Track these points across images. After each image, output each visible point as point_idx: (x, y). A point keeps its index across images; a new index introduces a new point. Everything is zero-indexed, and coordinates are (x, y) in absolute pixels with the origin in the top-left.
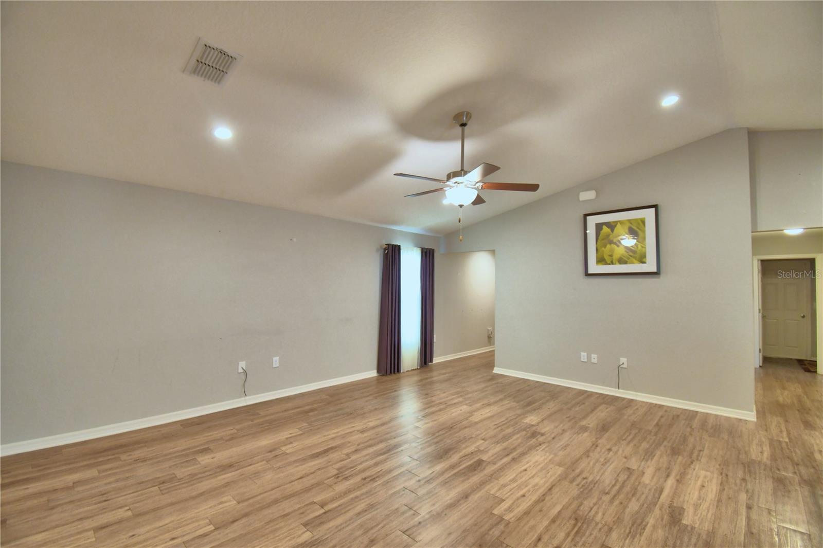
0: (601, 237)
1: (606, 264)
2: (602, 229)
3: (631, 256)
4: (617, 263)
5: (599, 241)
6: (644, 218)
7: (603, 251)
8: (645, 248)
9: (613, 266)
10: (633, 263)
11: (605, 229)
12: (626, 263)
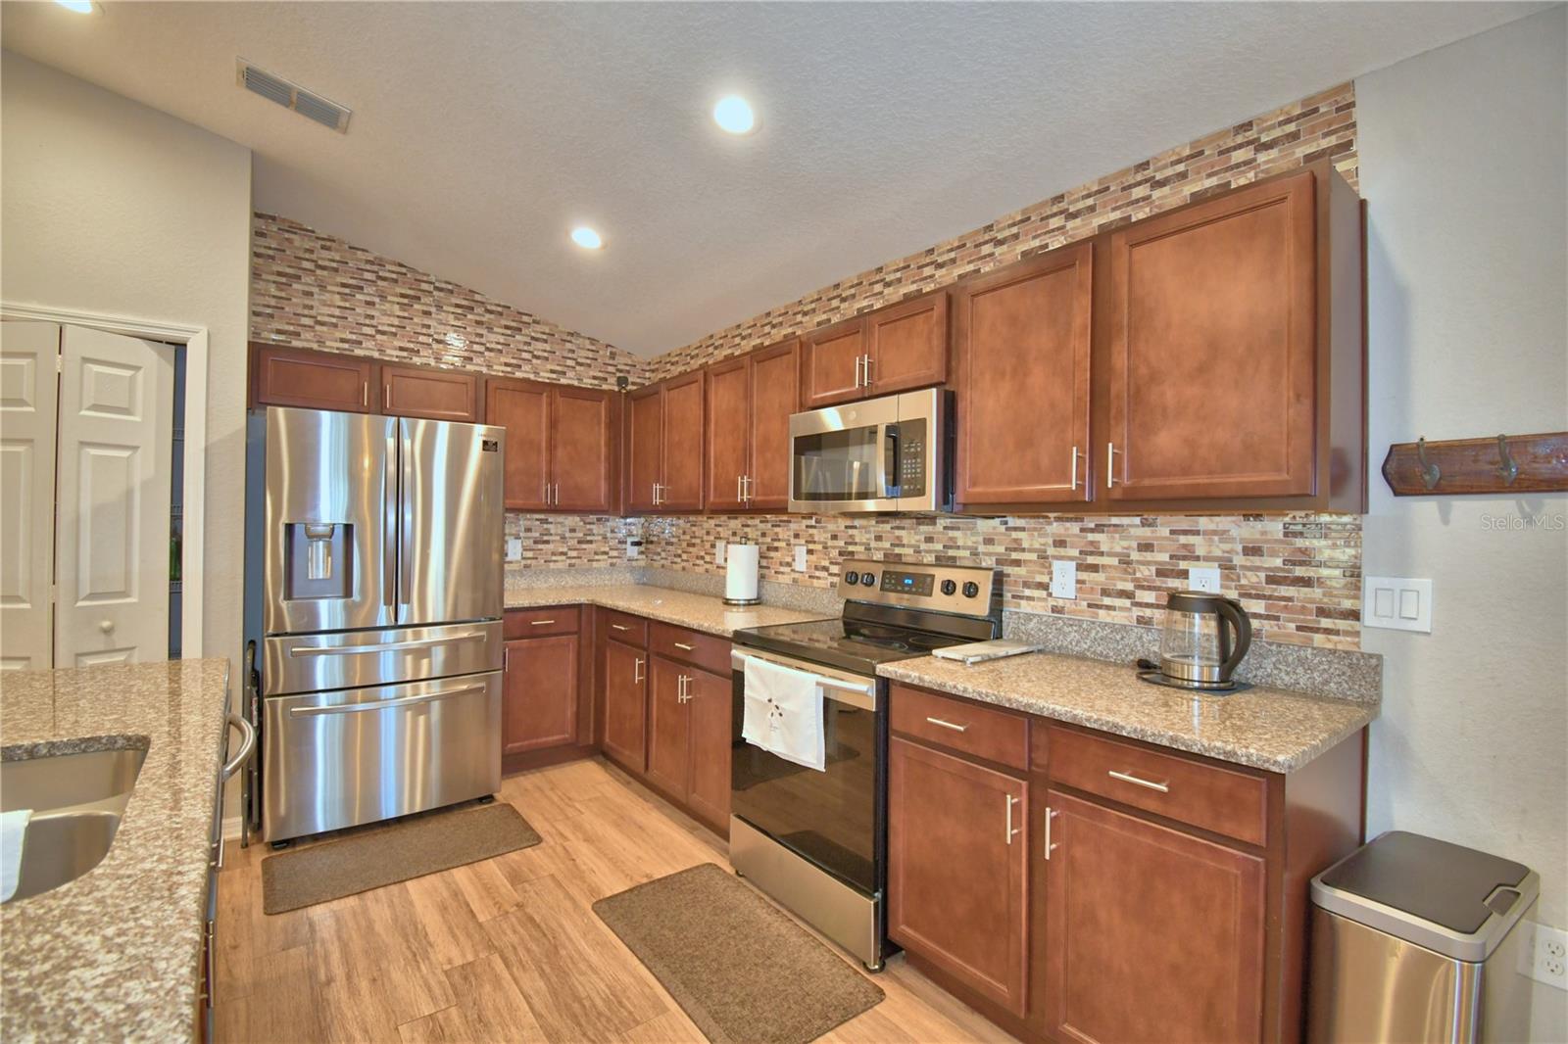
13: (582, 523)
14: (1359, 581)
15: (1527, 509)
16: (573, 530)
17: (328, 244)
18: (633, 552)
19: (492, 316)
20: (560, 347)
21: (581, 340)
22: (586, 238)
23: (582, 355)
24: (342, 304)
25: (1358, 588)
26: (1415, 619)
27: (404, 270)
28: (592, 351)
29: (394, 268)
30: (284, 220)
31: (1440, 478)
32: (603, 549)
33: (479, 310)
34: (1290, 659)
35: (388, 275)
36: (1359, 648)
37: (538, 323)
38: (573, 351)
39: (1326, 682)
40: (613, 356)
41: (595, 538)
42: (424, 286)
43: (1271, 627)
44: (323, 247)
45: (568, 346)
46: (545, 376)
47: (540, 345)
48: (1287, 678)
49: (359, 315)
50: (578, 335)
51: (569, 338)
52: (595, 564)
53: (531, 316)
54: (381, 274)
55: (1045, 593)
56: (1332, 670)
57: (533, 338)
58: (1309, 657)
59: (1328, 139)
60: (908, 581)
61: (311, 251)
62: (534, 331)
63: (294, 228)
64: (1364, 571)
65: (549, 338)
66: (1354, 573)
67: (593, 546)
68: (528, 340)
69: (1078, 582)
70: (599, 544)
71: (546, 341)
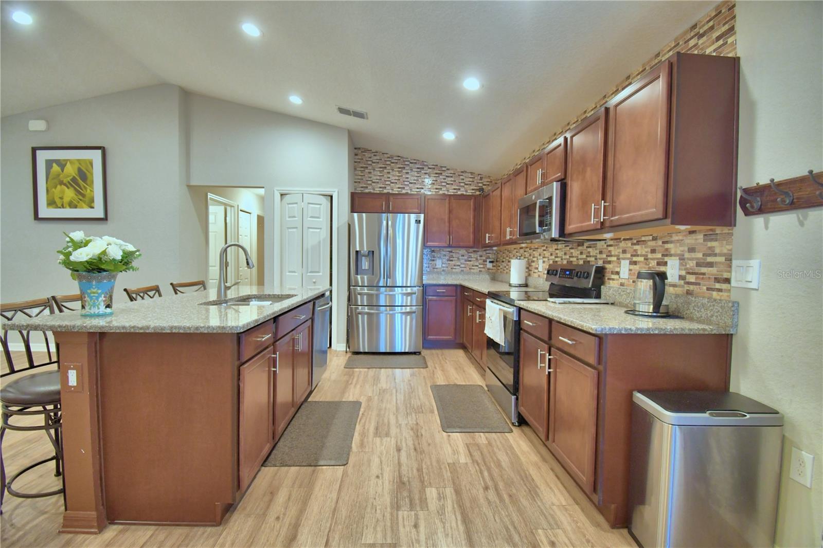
0: (51, 177)
1: (57, 207)
2: (52, 167)
3: (81, 200)
4: (68, 206)
5: (49, 180)
6: (92, 160)
7: (53, 192)
8: (93, 192)
9: (63, 209)
10: (82, 207)
11: (56, 168)
12: (76, 207)
13: (466, 253)
14: (731, 263)
15: (801, 218)
16: (463, 256)
17: (376, 154)
18: (489, 265)
19: (431, 170)
20: (458, 178)
21: (467, 174)
22: (449, 136)
23: (467, 180)
24: (380, 175)
25: (730, 267)
26: (751, 282)
27: (399, 158)
28: (472, 178)
29: (397, 158)
30: (363, 148)
31: (761, 205)
32: (476, 264)
33: (426, 168)
34: (699, 304)
35: (394, 161)
36: (730, 298)
37: (448, 169)
38: (463, 179)
39: (712, 316)
40: (481, 179)
41: (472, 259)
42: (407, 163)
43: (697, 289)
44: (375, 155)
45: (461, 177)
46: (451, 192)
47: (450, 179)
48: (697, 314)
49: (385, 177)
50: (466, 172)
51: (461, 174)
52: (472, 270)
53: (445, 167)
54: (392, 161)
55: (618, 276)
56: (714, 310)
57: (447, 176)
58: (706, 303)
59: (725, 27)
60: (568, 273)
61: (370, 158)
62: (447, 173)
63: (366, 150)
64: (733, 257)
65: (454, 175)
66: (729, 259)
67: (472, 263)
68: (445, 177)
69: (630, 270)
70: (456, 261)
71: (452, 177)
